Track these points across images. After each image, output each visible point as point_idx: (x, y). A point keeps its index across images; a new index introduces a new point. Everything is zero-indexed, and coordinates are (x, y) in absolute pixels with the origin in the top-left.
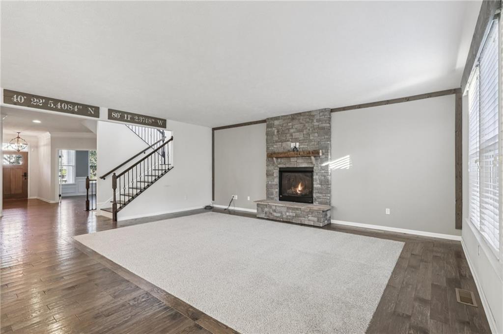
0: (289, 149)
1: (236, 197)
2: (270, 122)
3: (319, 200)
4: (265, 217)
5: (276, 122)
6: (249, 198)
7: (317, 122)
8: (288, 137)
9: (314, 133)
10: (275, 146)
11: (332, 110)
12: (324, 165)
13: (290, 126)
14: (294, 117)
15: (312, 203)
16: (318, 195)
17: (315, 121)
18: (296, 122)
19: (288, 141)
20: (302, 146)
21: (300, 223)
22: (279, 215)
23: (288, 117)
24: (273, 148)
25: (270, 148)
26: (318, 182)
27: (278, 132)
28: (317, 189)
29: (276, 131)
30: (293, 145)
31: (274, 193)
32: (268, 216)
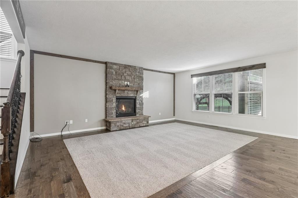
0: (124, 85)
1: (71, 122)
2: (110, 65)
3: (139, 113)
4: (118, 129)
5: (115, 67)
6: (86, 121)
7: (138, 73)
8: (123, 78)
9: (137, 78)
10: (113, 82)
11: (145, 69)
12: (141, 95)
13: (123, 71)
14: (126, 67)
15: (135, 115)
16: (139, 111)
17: (137, 72)
18: (127, 70)
19: (123, 80)
20: (131, 85)
21: (139, 126)
22: (127, 125)
23: (123, 66)
24: (112, 83)
25: (110, 83)
26: (139, 104)
27: (116, 73)
28: (138, 107)
29: (114, 72)
30: (126, 83)
31: (113, 113)
32: (120, 128)
